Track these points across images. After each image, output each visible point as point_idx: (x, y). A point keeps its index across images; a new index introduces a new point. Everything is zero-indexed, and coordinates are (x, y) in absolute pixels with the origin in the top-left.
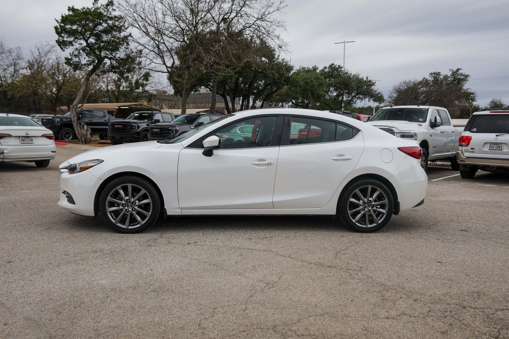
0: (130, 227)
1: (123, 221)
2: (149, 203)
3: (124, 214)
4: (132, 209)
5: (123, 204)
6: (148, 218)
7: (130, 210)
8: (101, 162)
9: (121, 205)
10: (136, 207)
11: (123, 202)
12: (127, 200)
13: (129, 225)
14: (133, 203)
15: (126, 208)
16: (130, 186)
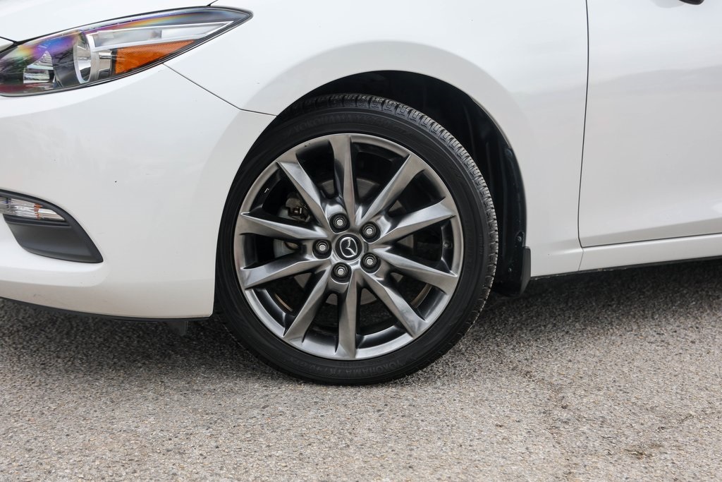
0: (363, 354)
1: (324, 327)
2: (447, 222)
3: (328, 292)
4: (363, 264)
5: (318, 241)
6: (446, 300)
7: (355, 266)
8: (238, 22)
9: (309, 245)
10: (382, 252)
11: (319, 232)
12: (334, 218)
13: (360, 344)
14: (362, 231)
15: (334, 259)
16: (341, 144)
